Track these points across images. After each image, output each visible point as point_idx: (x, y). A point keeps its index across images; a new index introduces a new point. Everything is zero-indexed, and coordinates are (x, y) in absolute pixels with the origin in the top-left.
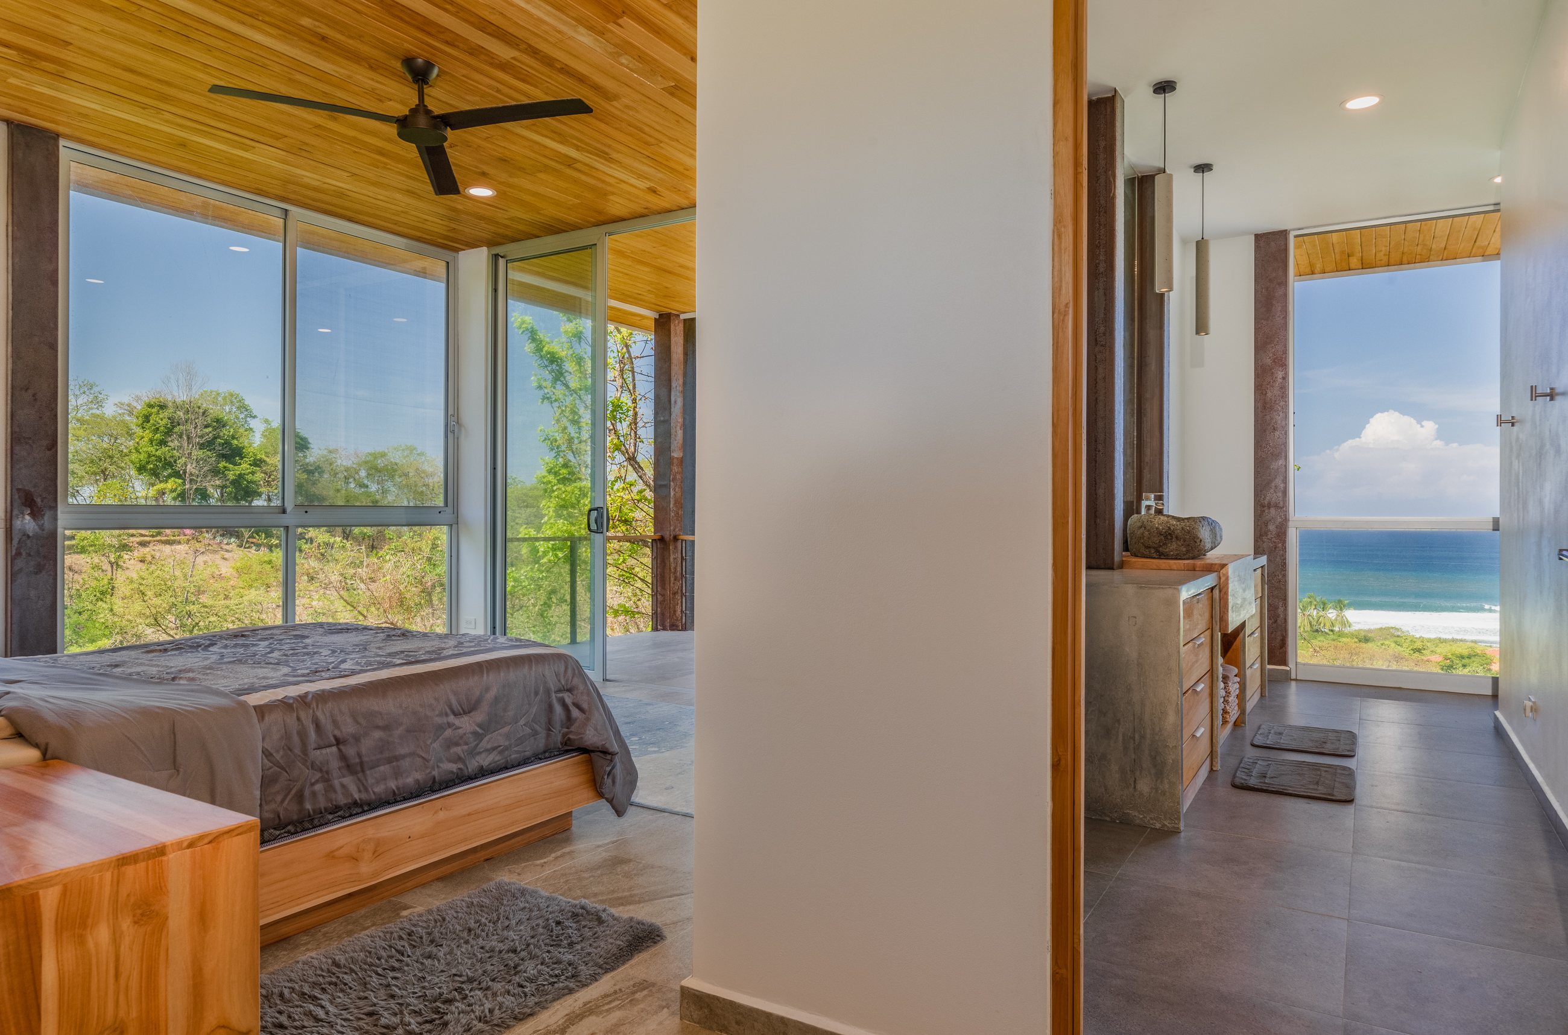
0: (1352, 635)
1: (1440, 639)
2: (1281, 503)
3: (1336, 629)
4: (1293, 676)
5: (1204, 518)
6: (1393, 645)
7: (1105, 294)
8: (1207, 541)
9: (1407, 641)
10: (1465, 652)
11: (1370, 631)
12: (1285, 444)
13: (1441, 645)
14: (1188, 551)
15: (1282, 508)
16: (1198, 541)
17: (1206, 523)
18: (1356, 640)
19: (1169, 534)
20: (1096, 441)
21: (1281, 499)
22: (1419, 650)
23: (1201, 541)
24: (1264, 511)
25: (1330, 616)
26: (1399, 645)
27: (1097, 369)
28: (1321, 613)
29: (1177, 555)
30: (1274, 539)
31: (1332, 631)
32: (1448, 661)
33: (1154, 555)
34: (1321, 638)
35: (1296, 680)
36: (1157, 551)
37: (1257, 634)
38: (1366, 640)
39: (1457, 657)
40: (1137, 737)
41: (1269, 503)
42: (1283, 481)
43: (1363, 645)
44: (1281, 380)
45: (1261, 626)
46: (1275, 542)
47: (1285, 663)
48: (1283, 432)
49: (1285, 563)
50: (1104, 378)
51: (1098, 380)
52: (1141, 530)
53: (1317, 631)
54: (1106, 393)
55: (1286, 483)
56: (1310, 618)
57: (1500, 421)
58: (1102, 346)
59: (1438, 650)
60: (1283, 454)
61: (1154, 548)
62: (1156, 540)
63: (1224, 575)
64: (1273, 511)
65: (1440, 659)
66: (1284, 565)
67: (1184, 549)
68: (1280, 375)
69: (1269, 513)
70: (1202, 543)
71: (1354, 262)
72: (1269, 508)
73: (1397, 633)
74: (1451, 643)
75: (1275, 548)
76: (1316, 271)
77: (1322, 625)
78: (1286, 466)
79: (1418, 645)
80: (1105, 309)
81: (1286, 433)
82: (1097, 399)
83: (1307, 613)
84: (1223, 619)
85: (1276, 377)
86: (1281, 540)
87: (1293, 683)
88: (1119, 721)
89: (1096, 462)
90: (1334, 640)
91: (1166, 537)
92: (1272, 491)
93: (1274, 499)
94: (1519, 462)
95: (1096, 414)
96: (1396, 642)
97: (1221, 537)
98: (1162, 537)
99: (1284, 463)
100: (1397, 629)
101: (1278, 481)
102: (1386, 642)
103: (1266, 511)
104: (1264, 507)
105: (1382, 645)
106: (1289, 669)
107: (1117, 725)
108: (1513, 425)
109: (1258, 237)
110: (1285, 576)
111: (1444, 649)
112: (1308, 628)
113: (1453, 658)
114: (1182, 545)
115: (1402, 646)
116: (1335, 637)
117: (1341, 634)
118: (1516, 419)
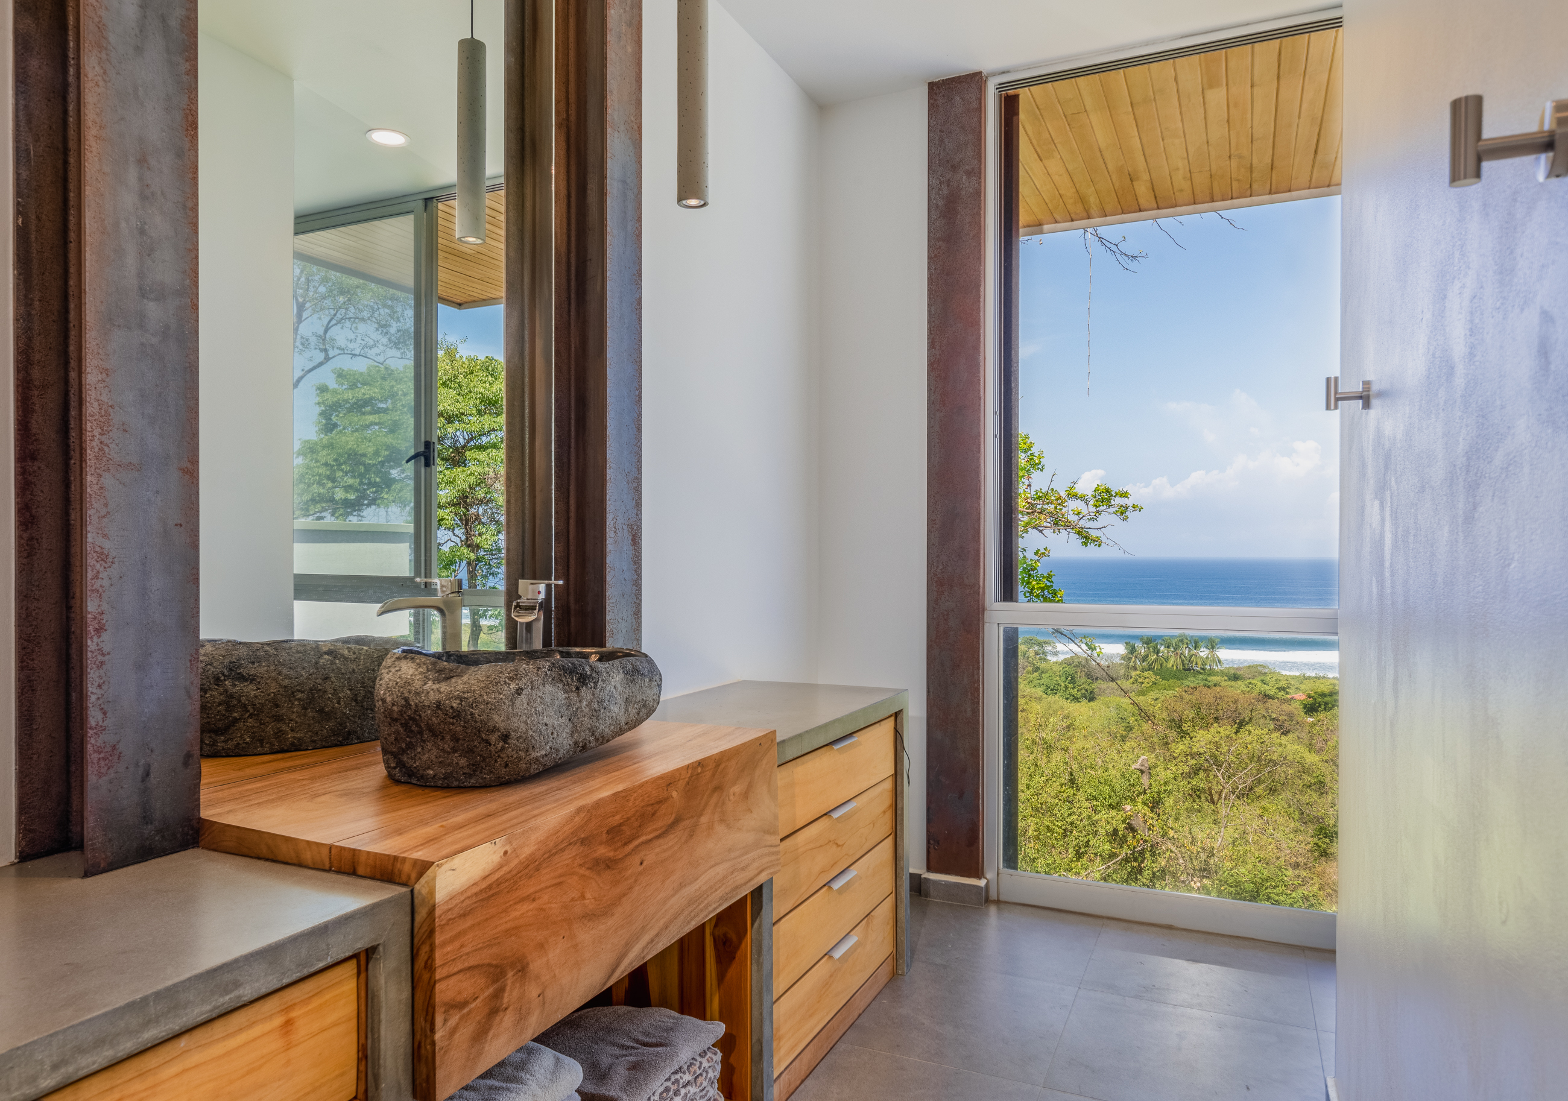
0: (1222, 673)
2: (971, 578)
3: (1208, 667)
4: (993, 895)
6: (1259, 684)
9: (1273, 679)
10: (1326, 690)
11: (1239, 669)
12: (977, 469)
13: (1305, 681)
15: (972, 587)
18: (1226, 678)
21: (969, 570)
22: (1284, 689)
24: (942, 593)
25: (1202, 654)
26: (1265, 684)
28: (1194, 652)
30: (958, 645)
31: (1203, 669)
32: (1311, 699)
34: (1192, 677)
38: (1236, 678)
39: (1320, 695)
41: (951, 578)
42: (973, 537)
43: (1233, 683)
46: (960, 650)
47: (978, 873)
53: (1189, 670)
55: (978, 542)
56: (1182, 656)
57: (1334, 396)
59: (1303, 687)
64: (957, 591)
65: (1304, 697)
68: (969, 342)
69: (951, 596)
72: (951, 586)
73: (1264, 671)
74: (1315, 680)
75: (961, 661)
77: (1194, 663)
78: (978, 510)
79: (1283, 683)
83: (1180, 652)
85: (963, 347)
86: (969, 646)
90: (1205, 678)
92: (956, 556)
93: (958, 570)
94: (1382, 507)
96: (1262, 681)
99: (975, 505)
100: (1264, 667)
103: (947, 593)
104: (942, 584)
105: (1250, 683)
106: (982, 883)
108: (1367, 405)
109: (935, 88)
111: (1307, 686)
112: (1181, 667)
115: (1268, 685)
116: (1206, 675)
117: (1212, 673)
118: (1375, 388)
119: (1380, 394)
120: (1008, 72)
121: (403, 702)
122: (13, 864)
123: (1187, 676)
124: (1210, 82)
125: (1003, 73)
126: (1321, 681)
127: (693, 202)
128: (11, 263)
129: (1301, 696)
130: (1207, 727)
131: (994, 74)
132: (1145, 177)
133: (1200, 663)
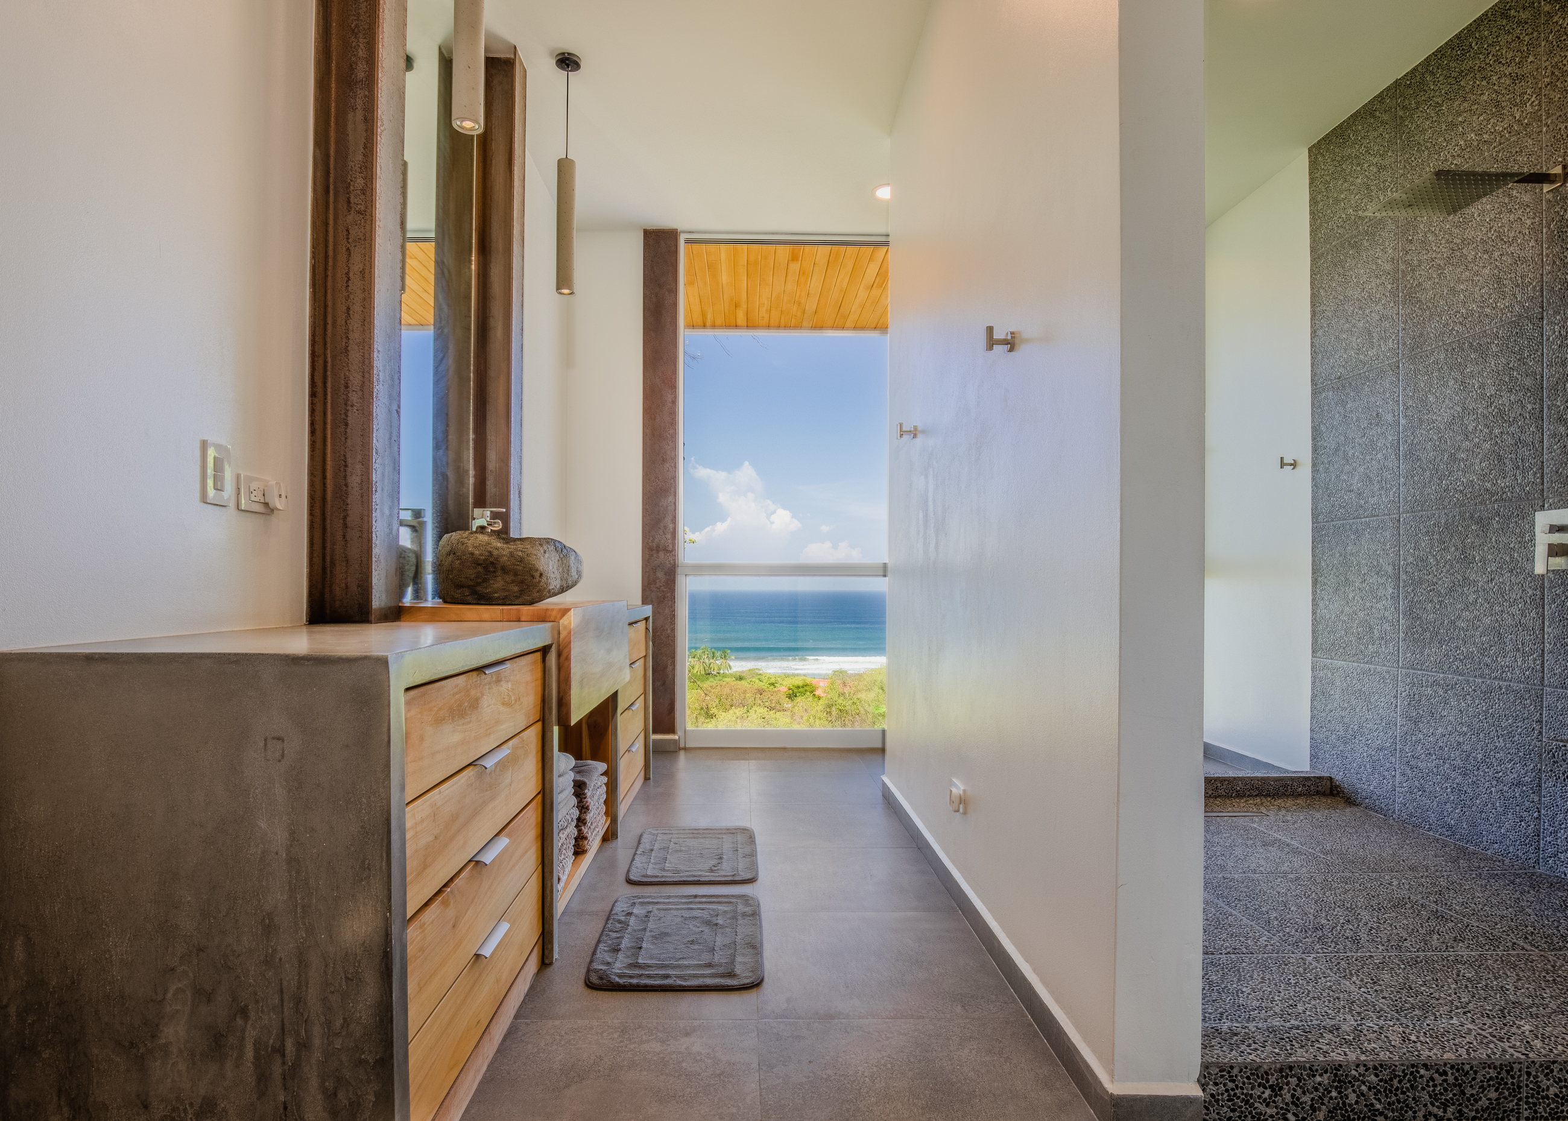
0: (732, 676)
1: (785, 674)
2: (671, 546)
3: (722, 672)
4: (682, 745)
5: (548, 541)
6: (757, 681)
7: (366, 120)
8: (552, 576)
10: (800, 683)
11: (743, 672)
12: (674, 478)
13: (786, 679)
14: (522, 592)
15: (671, 552)
16: (537, 575)
17: (552, 548)
18: (735, 677)
19: (492, 563)
20: (347, 387)
21: (670, 541)
22: (773, 684)
23: (541, 575)
24: (652, 555)
25: (717, 662)
26: (760, 682)
27: (349, 255)
28: (711, 661)
29: (506, 597)
30: (662, 588)
31: (719, 673)
32: (791, 691)
33: (469, 599)
34: (711, 680)
35: (685, 749)
36: (474, 593)
37: (639, 704)
38: (741, 678)
39: (796, 687)
40: (290, 1046)
41: (658, 546)
42: (672, 520)
43: (739, 682)
44: (670, 405)
45: (645, 693)
46: (663, 592)
47: (672, 730)
48: (673, 465)
49: (674, 615)
50: (363, 272)
51: (351, 275)
52: (451, 558)
53: (709, 674)
54: (364, 299)
55: (675, 523)
56: (704, 664)
58: (359, 212)
59: (784, 683)
60: (673, 489)
61: (469, 587)
62: (471, 573)
63: (565, 628)
64: (661, 554)
66: (673, 617)
67: (516, 589)
68: (670, 398)
69: (658, 557)
70: (544, 579)
71: (741, 319)
72: (658, 551)
73: (761, 674)
74: (792, 677)
75: (664, 598)
76: (708, 325)
77: (712, 669)
78: (675, 504)
79: (773, 680)
80: (365, 147)
81: (675, 466)
82: (348, 309)
84: (563, 703)
85: (666, 401)
86: (669, 589)
87: (682, 753)
88: (244, 1012)
89: (346, 425)
90: (720, 680)
91: (486, 568)
92: (661, 532)
93: (662, 541)
95: (347, 338)
96: (759, 679)
97: (579, 574)
98: (480, 569)
99: (674, 500)
101: (668, 519)
102: (753, 680)
103: (655, 555)
104: (652, 550)
105: (751, 682)
106: (676, 737)
107: (240, 1021)
108: (915, 436)
109: (647, 235)
110: (673, 630)
112: (703, 673)
113: (794, 688)
114: (513, 582)
115: (762, 682)
116: (721, 678)
117: (724, 676)
118: (919, 428)
119: (923, 432)
120: (693, 232)
121: (487, 554)
122: (305, 625)
123: (708, 679)
124: (794, 258)
125: (690, 232)
126: (796, 678)
127: (566, 291)
128: (308, 284)
129: (784, 689)
130: (726, 710)
131: (684, 232)
132: (744, 306)
133: (716, 669)
